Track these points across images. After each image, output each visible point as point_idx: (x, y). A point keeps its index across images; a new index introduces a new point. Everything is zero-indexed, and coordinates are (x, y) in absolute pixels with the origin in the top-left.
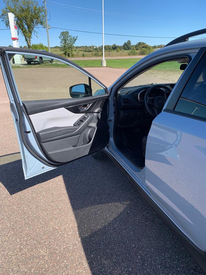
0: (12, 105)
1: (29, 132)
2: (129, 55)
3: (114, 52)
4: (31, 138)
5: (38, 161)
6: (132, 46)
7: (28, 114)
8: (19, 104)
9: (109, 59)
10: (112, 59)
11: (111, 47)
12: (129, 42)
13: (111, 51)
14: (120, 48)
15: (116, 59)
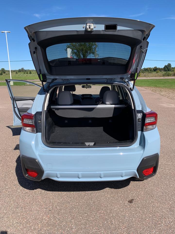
0: (11, 97)
1: (16, 107)
2: (163, 76)
3: (154, 73)
4: (16, 109)
5: (19, 120)
6: (173, 68)
7: (16, 101)
8: (13, 97)
9: (144, 79)
10: (146, 79)
11: (153, 69)
12: (169, 65)
13: (152, 72)
14: (160, 70)
15: (150, 79)
